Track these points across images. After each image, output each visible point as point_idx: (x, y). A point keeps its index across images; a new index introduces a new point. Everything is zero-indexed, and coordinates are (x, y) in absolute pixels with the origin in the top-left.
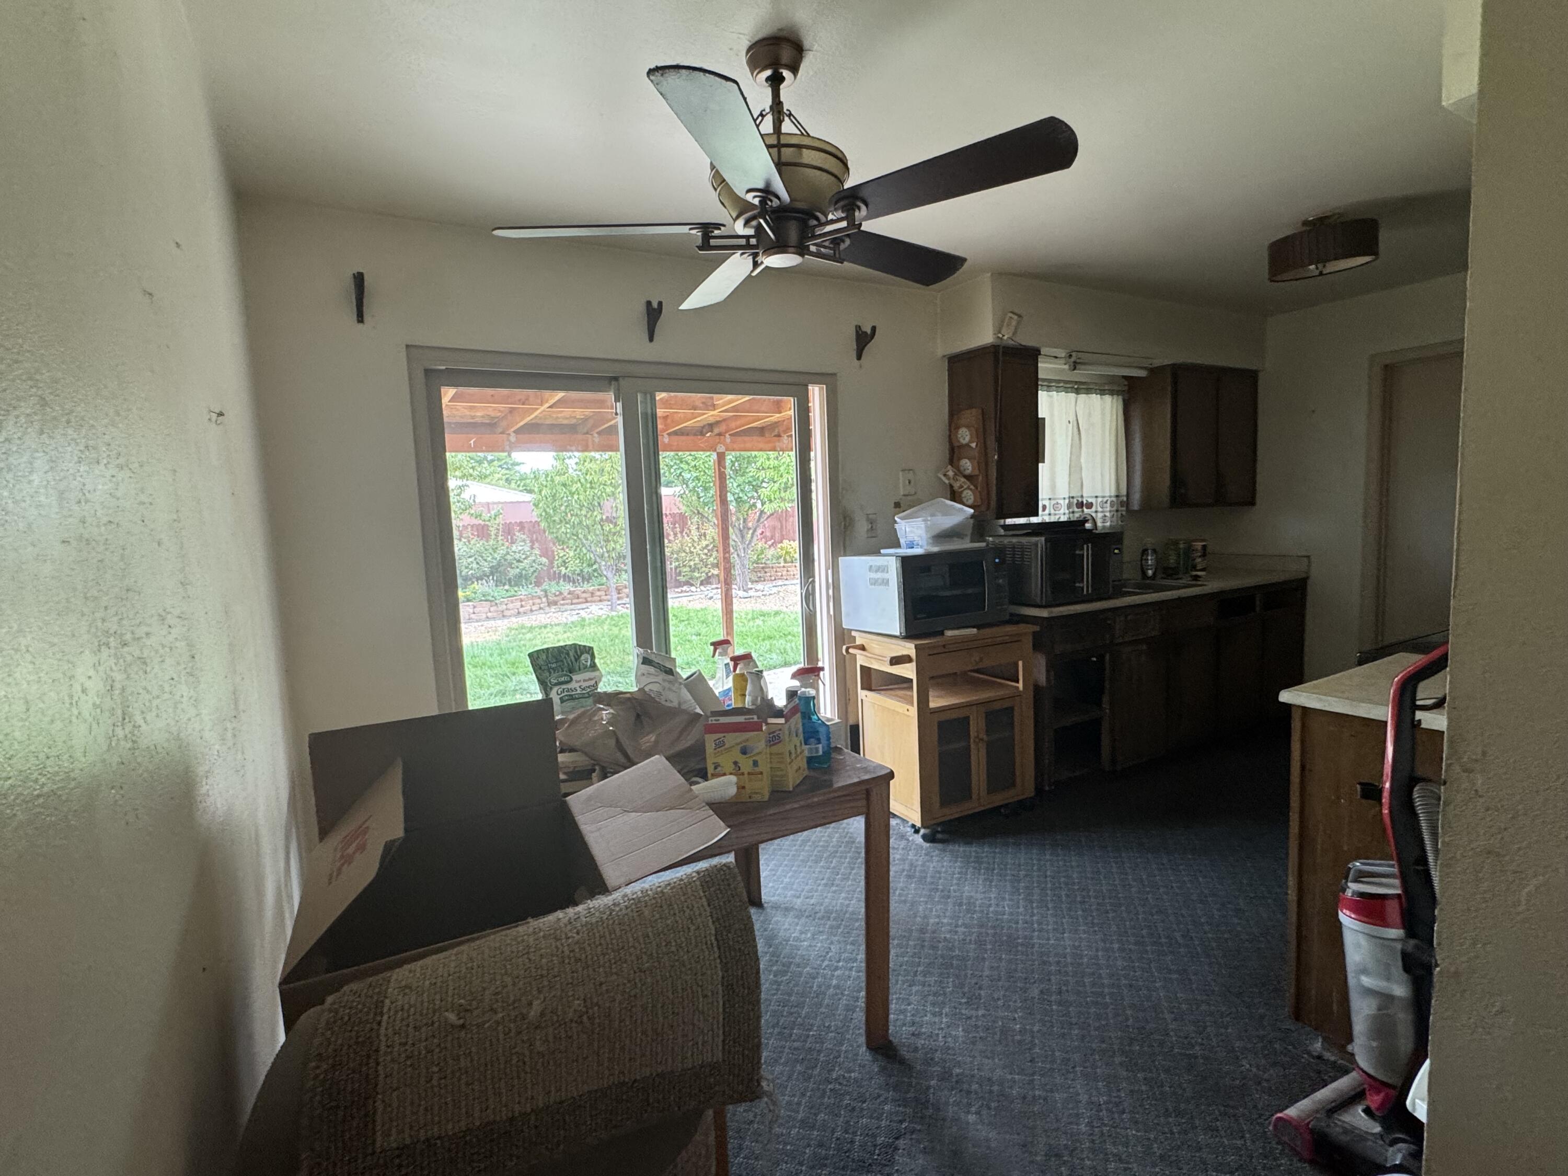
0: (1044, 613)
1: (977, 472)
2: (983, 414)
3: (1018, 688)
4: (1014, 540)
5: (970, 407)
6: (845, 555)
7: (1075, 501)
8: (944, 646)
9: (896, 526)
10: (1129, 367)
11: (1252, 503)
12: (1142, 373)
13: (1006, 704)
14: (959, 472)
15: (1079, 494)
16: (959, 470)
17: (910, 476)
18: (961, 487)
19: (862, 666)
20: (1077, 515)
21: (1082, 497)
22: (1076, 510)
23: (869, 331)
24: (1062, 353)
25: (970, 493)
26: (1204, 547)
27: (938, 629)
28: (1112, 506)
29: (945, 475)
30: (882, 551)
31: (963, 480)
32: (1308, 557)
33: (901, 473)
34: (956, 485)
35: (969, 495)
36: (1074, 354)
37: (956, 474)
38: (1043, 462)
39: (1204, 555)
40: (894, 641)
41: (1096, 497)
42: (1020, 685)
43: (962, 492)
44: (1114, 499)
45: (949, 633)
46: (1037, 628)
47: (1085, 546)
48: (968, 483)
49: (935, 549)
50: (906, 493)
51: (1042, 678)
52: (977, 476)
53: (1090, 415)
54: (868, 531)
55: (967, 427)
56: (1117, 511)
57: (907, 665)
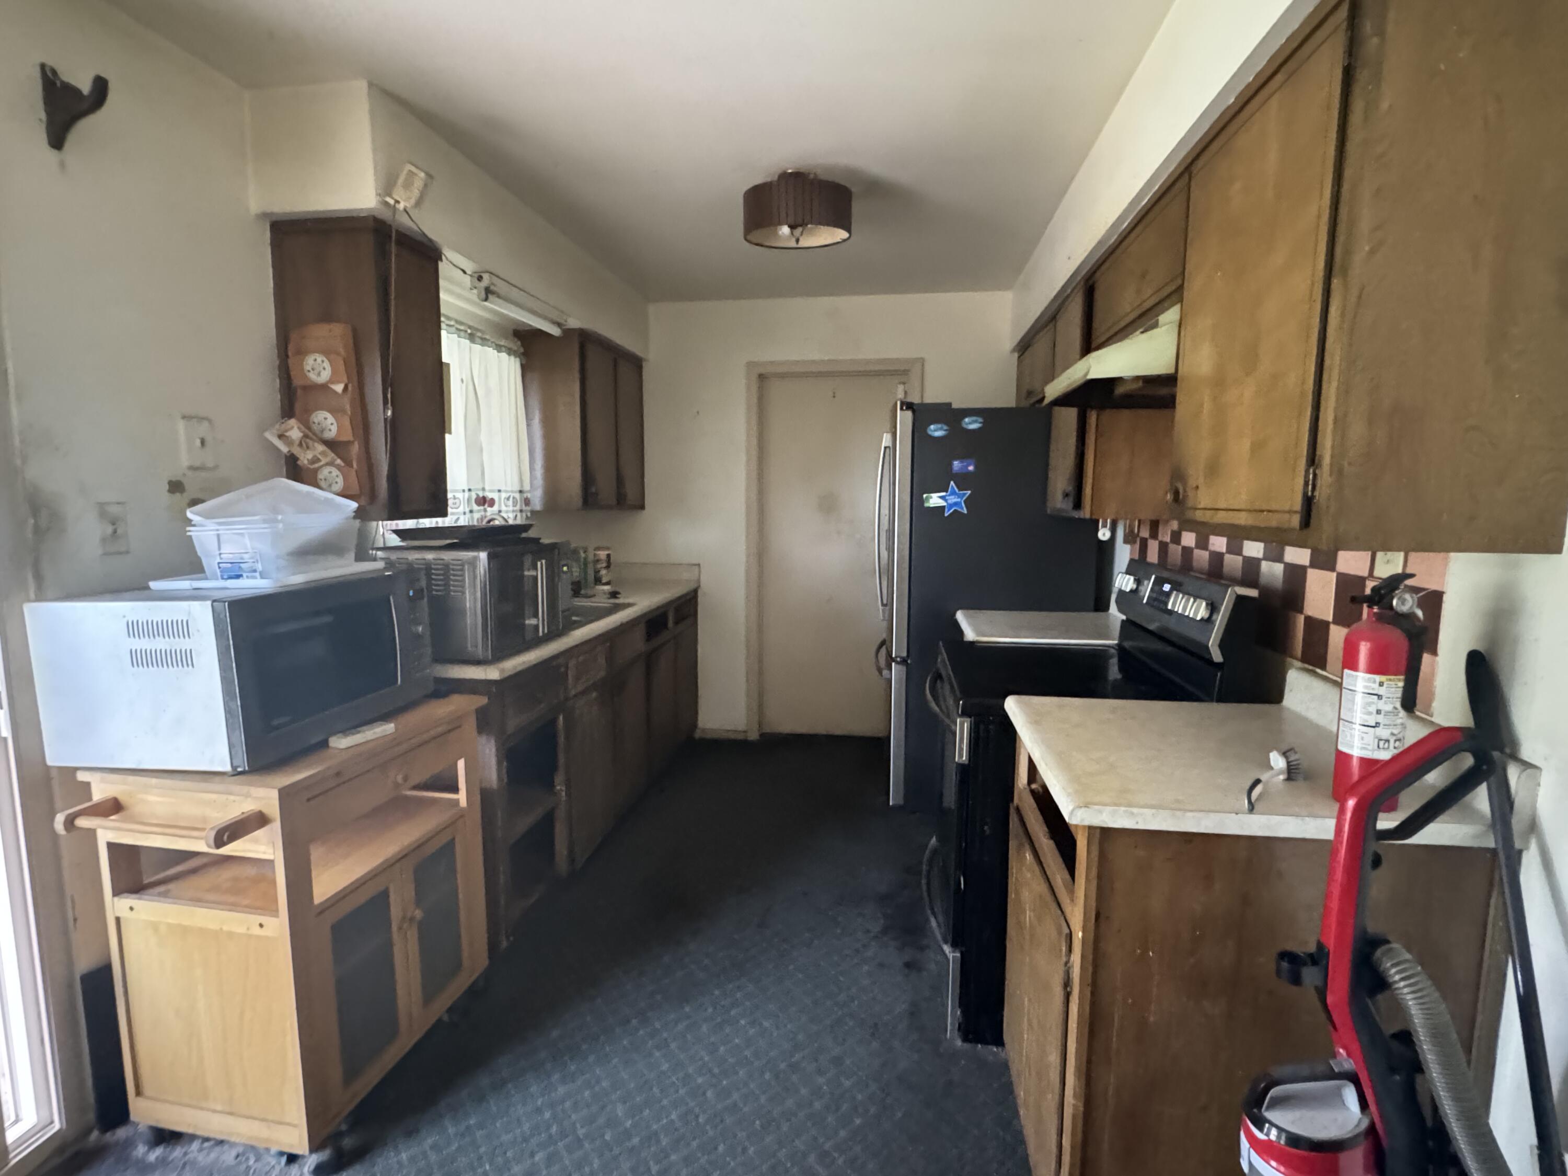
0: (492, 673)
1: (348, 436)
2: (355, 333)
3: (457, 802)
4: (430, 556)
5: (327, 317)
6: (40, 598)
7: (474, 496)
8: (338, 774)
9: (193, 532)
10: (545, 318)
11: (642, 507)
12: (555, 331)
13: (444, 839)
14: (311, 435)
15: (480, 487)
16: (309, 428)
17: (203, 429)
18: (316, 460)
19: (111, 846)
20: (477, 516)
21: (483, 489)
22: (475, 507)
23: (86, 87)
24: (469, 266)
25: (335, 472)
26: (608, 556)
27: (314, 740)
28: (515, 504)
29: (281, 436)
30: (153, 585)
31: (321, 448)
32: (699, 565)
33: (181, 425)
34: (305, 458)
35: (332, 474)
36: (486, 277)
37: (306, 436)
38: (450, 433)
39: (608, 567)
40: (216, 785)
41: (499, 491)
42: (462, 797)
43: (316, 471)
44: (517, 496)
45: (340, 743)
46: (483, 700)
47: (539, 564)
48: (332, 455)
49: (297, 579)
50: (197, 464)
51: (492, 773)
52: (348, 443)
53: (487, 376)
54: (104, 540)
55: (326, 353)
56: (521, 511)
57: (259, 833)
